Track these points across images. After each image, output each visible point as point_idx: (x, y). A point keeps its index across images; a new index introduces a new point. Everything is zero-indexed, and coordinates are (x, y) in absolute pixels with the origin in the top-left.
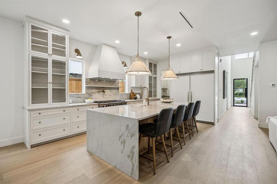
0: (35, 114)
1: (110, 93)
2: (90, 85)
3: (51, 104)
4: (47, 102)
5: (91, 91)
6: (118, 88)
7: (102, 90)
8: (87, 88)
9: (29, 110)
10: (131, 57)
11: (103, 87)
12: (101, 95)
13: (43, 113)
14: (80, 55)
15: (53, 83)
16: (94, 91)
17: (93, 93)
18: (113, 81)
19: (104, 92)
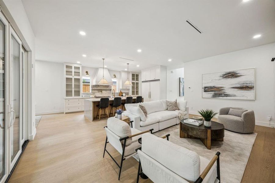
0: (67, 101)
1: (106, 93)
2: (93, 89)
3: (73, 97)
4: (72, 96)
5: (94, 91)
6: (111, 90)
7: (101, 91)
8: (92, 90)
9: (65, 99)
10: (120, 72)
11: (102, 89)
12: (100, 93)
13: (70, 100)
14: (88, 74)
15: (74, 88)
16: (96, 91)
17: (95, 92)
18: (108, 86)
19: (101, 92)
